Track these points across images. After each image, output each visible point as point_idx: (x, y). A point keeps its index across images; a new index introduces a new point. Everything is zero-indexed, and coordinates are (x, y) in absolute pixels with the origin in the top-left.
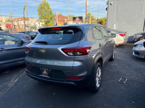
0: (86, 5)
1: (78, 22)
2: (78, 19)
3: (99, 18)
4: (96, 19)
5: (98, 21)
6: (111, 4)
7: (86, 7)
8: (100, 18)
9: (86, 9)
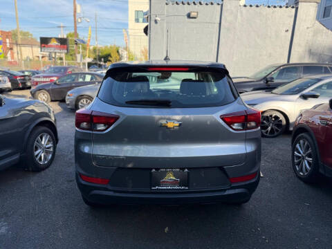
0: (75, 12)
1: (56, 51)
2: (54, 43)
3: (99, 46)
4: (91, 48)
5: (97, 54)
6: (156, 22)
7: (75, 16)
8: (101, 46)
9: (75, 22)
